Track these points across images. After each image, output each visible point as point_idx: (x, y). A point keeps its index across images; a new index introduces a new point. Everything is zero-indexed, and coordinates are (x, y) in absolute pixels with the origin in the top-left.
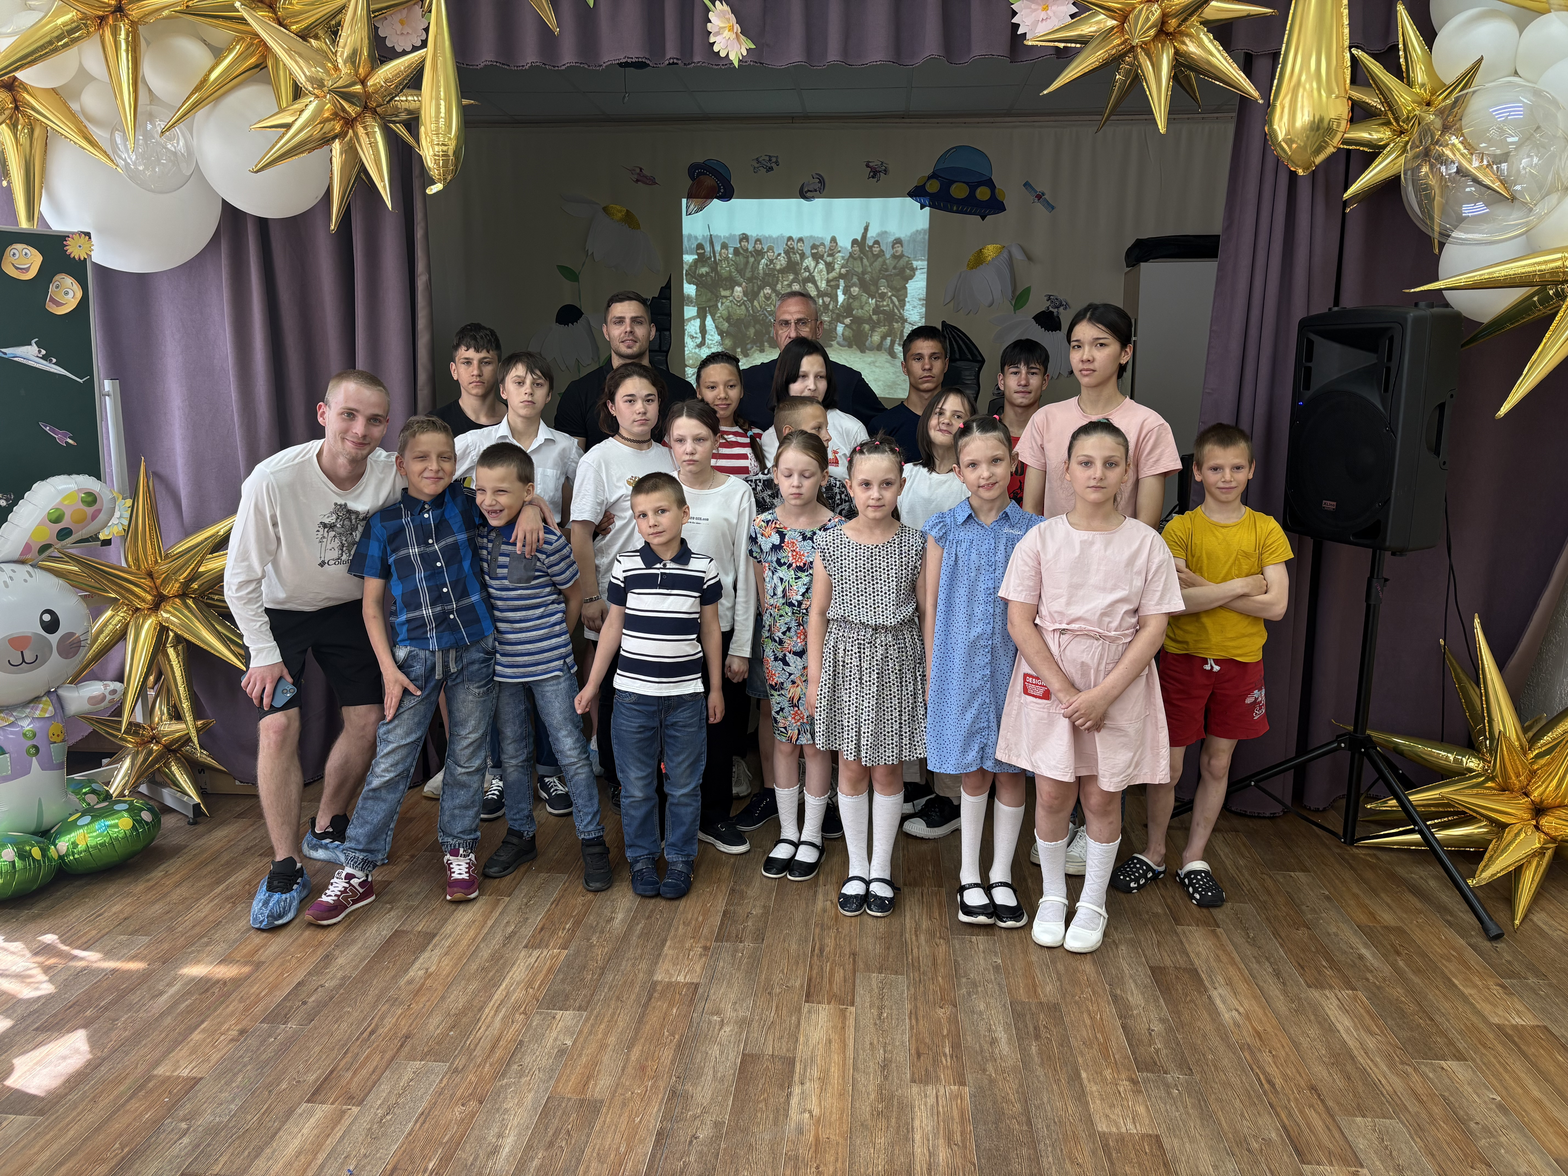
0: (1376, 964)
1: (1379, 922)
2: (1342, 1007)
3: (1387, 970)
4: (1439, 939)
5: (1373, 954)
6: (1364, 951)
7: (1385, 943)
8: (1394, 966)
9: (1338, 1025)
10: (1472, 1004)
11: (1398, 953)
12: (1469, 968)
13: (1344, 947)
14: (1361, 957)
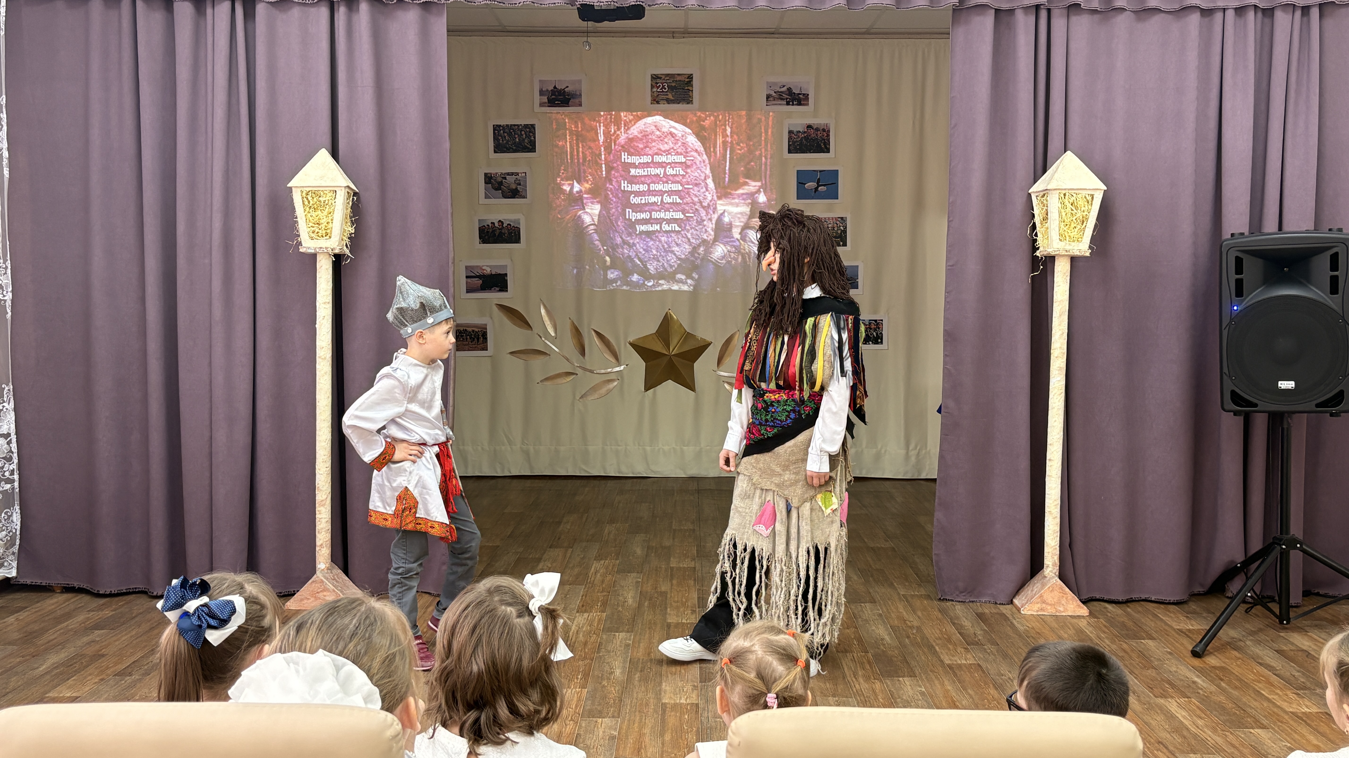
0: (1205, 685)
1: (1208, 664)
2: (1180, 706)
3: (1213, 688)
4: (1253, 672)
5: (1203, 681)
6: (1196, 679)
7: (1212, 675)
8: (1219, 686)
9: (1177, 715)
10: (1274, 702)
11: (1222, 680)
12: (1273, 686)
13: (1182, 678)
14: (1194, 682)
